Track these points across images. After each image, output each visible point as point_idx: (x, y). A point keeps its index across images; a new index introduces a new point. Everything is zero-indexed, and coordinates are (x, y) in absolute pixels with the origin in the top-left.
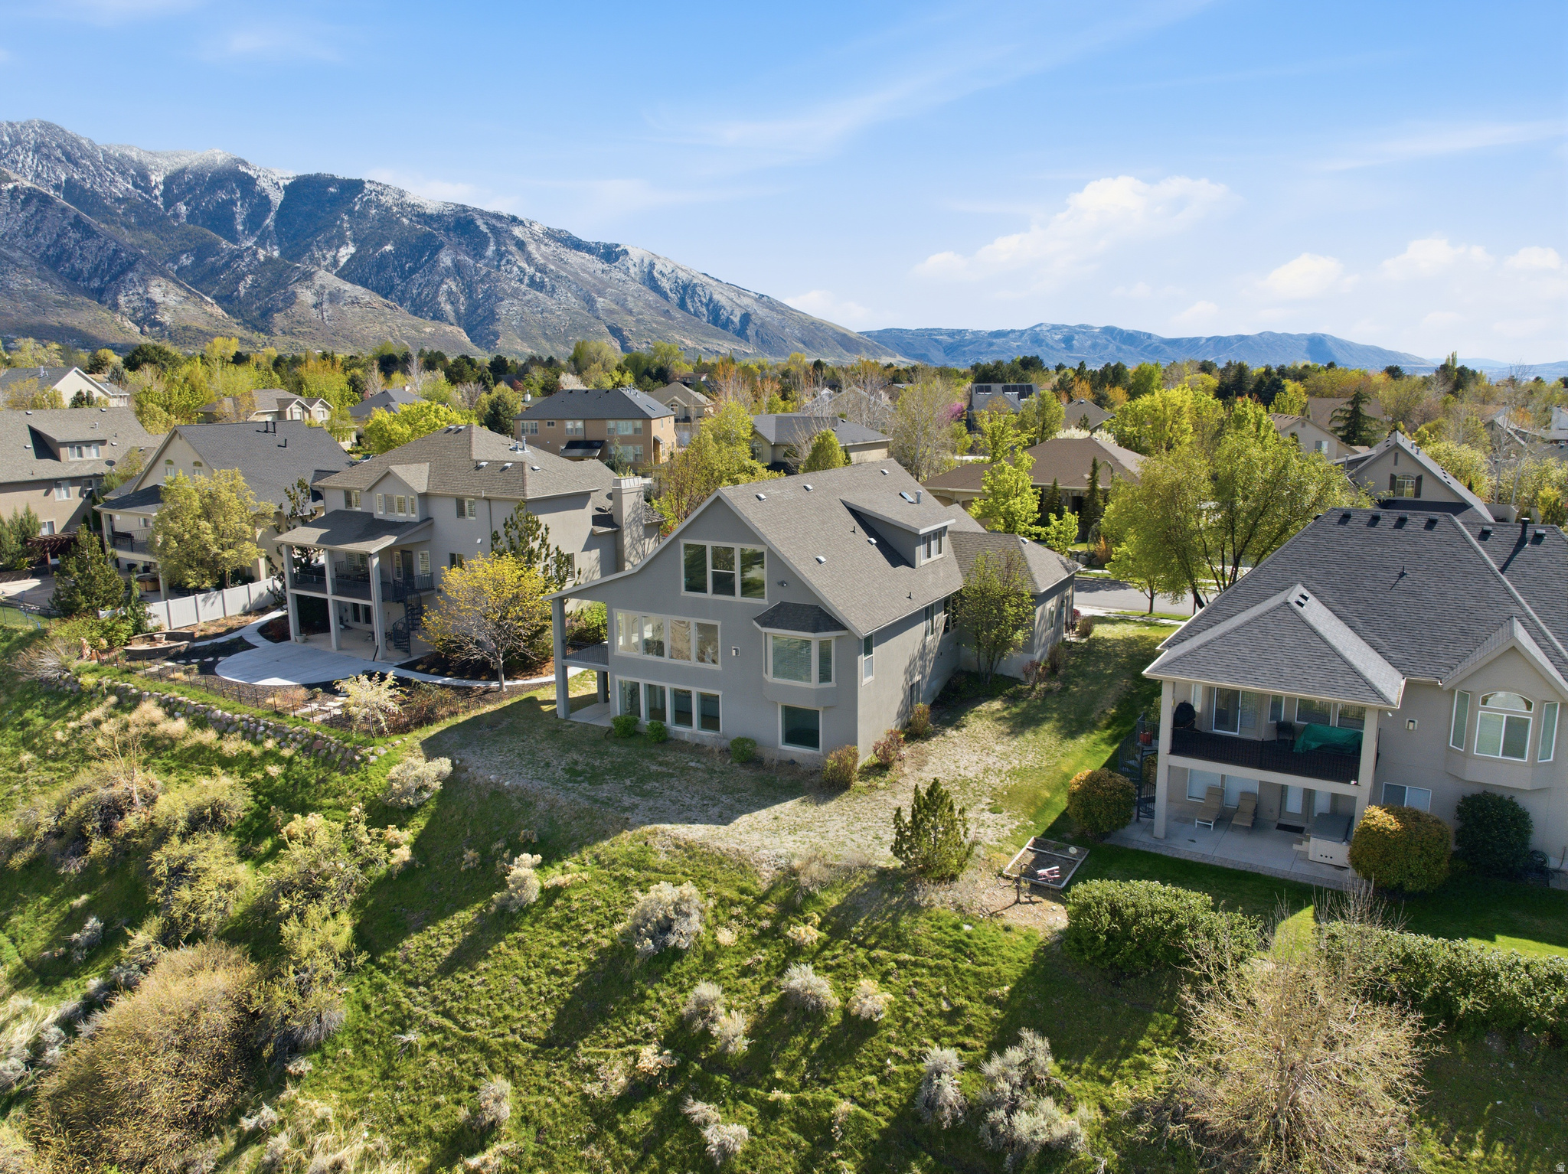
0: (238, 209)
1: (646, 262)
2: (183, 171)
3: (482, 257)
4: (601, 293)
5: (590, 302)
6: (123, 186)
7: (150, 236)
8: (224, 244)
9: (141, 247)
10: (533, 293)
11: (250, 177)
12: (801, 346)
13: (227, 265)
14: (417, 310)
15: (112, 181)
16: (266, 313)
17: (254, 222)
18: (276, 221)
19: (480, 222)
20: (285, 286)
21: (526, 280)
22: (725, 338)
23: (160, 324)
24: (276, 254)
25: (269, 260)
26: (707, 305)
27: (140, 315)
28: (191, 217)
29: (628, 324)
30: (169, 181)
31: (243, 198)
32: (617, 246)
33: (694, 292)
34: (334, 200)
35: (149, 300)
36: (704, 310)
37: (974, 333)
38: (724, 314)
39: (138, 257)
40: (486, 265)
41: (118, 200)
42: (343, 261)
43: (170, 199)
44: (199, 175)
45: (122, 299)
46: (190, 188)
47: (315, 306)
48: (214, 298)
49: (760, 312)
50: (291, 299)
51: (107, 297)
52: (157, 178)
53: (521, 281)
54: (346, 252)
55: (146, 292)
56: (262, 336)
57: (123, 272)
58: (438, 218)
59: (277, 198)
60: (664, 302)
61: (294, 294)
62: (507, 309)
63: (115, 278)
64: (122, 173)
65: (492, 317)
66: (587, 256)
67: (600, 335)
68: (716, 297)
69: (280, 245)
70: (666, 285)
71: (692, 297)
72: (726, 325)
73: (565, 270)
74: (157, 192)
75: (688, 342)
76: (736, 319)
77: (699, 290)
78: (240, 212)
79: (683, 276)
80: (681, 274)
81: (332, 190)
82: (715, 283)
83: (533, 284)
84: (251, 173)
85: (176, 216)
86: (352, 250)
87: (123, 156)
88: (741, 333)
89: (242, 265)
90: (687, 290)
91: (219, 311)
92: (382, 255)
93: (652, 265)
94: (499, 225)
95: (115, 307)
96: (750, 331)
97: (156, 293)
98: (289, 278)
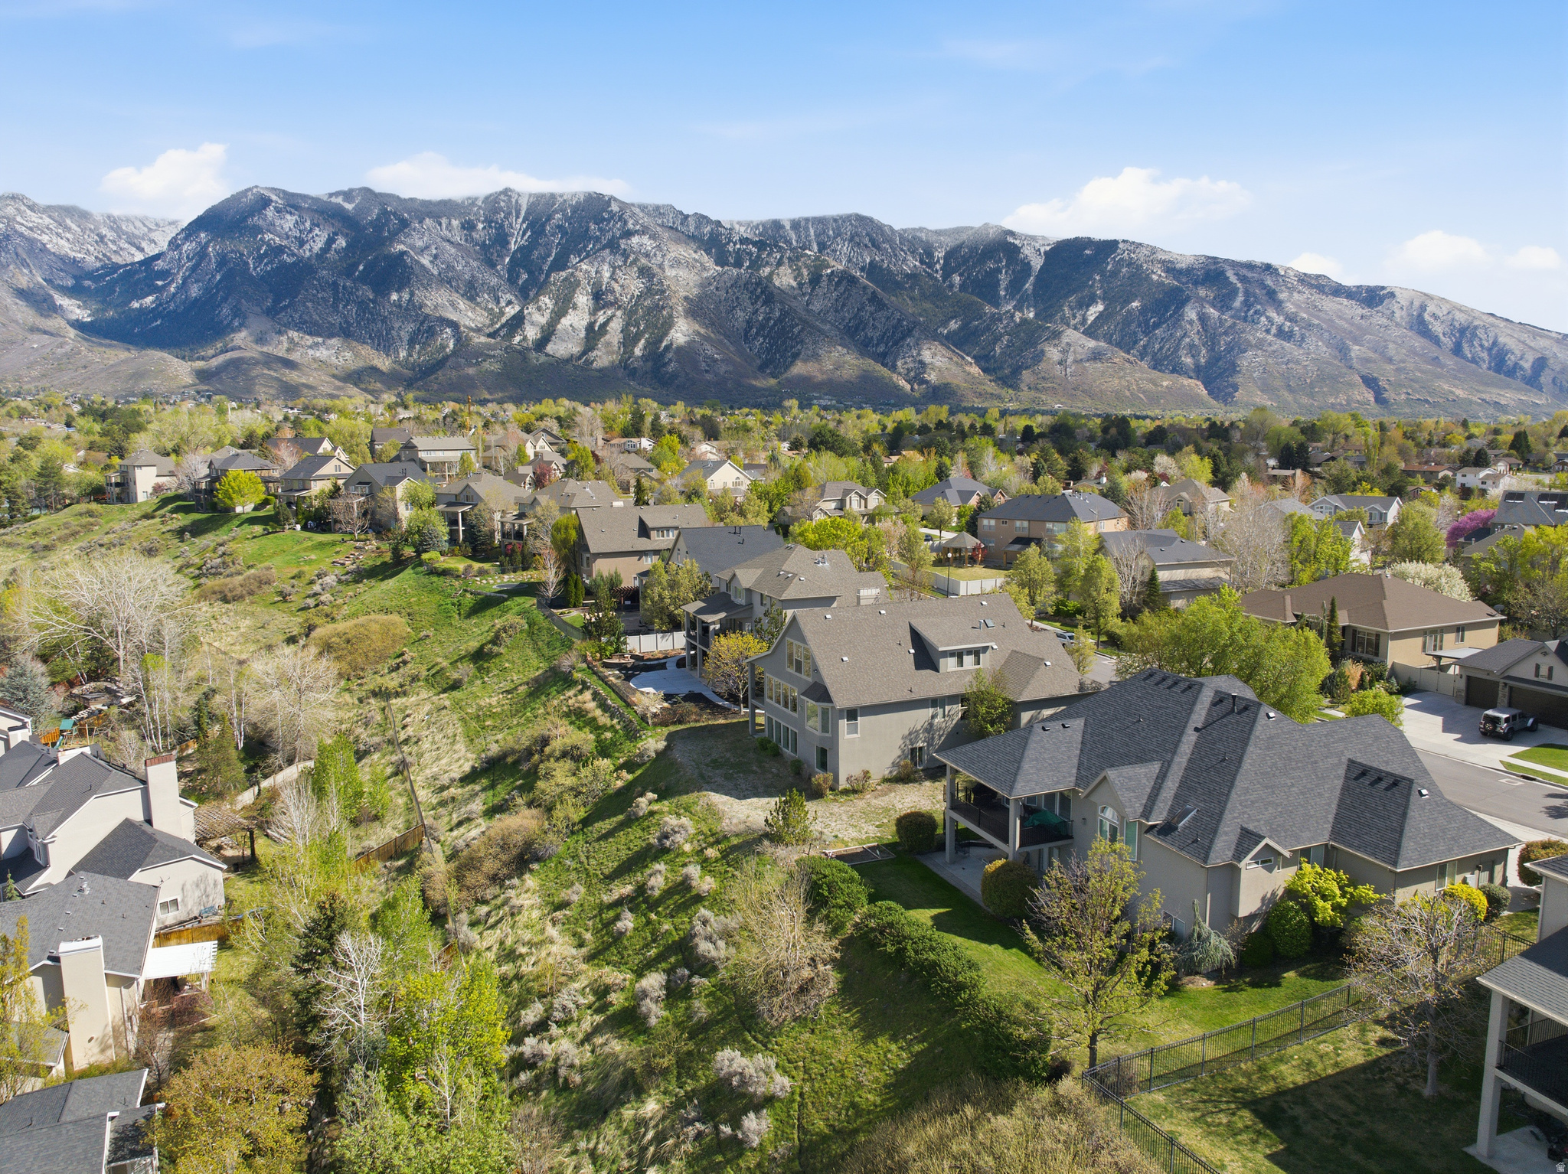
0: (1002, 276)
1: (1417, 304)
2: (960, 246)
3: (1229, 308)
4: (1356, 341)
5: (1343, 351)
6: (912, 263)
7: (927, 305)
8: (987, 309)
9: (920, 315)
10: (1280, 343)
11: (1015, 246)
13: (988, 328)
14: (1157, 365)
15: (905, 260)
16: (1016, 371)
17: (1015, 286)
18: (1035, 285)
19: (1230, 274)
20: (1034, 344)
21: (1274, 330)
22: (1508, 387)
23: (927, 382)
24: (1031, 315)
25: (1024, 321)
26: (1489, 350)
27: (912, 374)
28: (963, 287)
29: (1385, 374)
30: (949, 255)
31: (1007, 266)
32: (1383, 288)
33: (1474, 335)
34: (1089, 261)
35: (921, 362)
36: (1485, 355)
38: (1511, 359)
39: (916, 324)
40: (1232, 317)
41: (907, 275)
42: (1091, 319)
43: (947, 273)
44: (973, 249)
45: (899, 363)
46: (965, 260)
47: (1060, 363)
48: (974, 357)
50: (1039, 357)
51: (888, 360)
52: (939, 254)
53: (1268, 331)
54: (1094, 311)
55: (919, 354)
56: (1010, 391)
57: (903, 338)
58: (1188, 271)
59: (1037, 263)
60: (1434, 348)
61: (1043, 352)
62: (1249, 361)
63: (896, 343)
64: (912, 253)
65: (1233, 369)
66: (1345, 302)
67: (1351, 385)
68: (1502, 340)
69: (1035, 307)
70: (1438, 328)
71: (1471, 341)
72: (1512, 371)
73: (1318, 318)
74: (938, 267)
75: (1460, 393)
76: (1527, 365)
77: (1480, 333)
78: (1004, 279)
79: (1461, 318)
80: (1458, 316)
81: (1088, 252)
82: (1502, 324)
83: (1281, 334)
84: (1017, 242)
85: (951, 286)
86: (1100, 307)
87: (914, 237)
88: (1532, 381)
89: (1000, 328)
90: (1464, 334)
91: (975, 370)
92: (1128, 312)
93: (1423, 308)
94: (1250, 275)
95: (893, 368)
96: (1545, 378)
97: (927, 355)
98: (1040, 337)
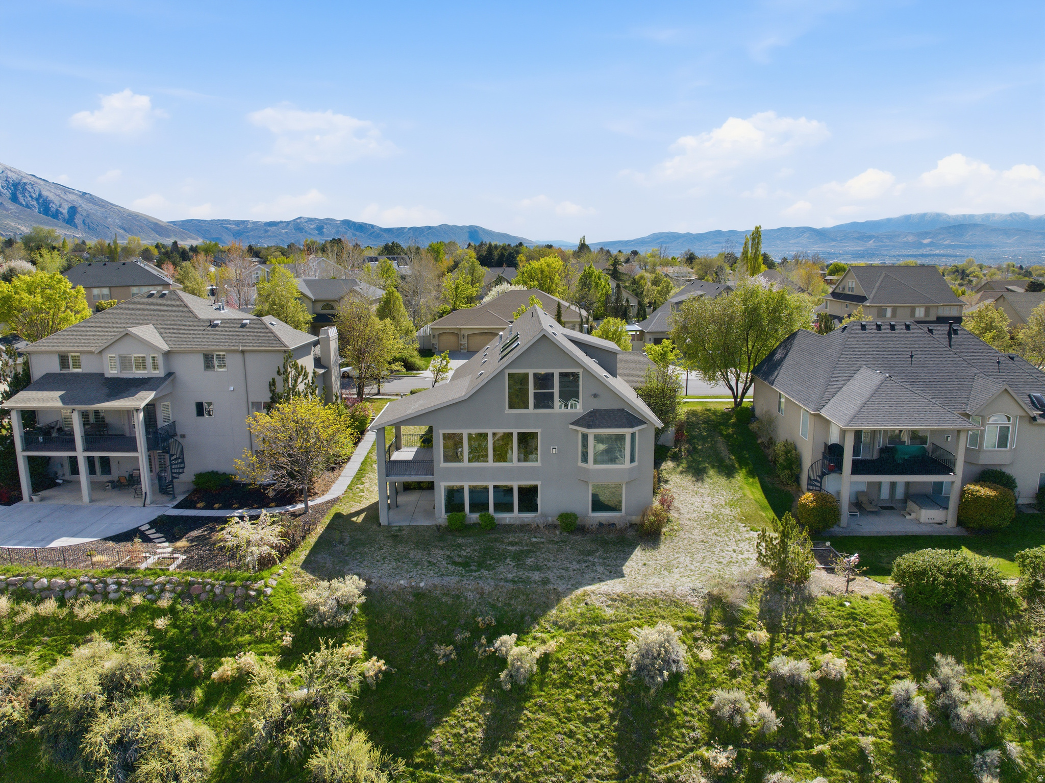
12: (121, 231)
22: (56, 225)
37: (254, 223)
38: (53, 207)
49: (85, 207)
68: (45, 193)
72: (56, 215)
76: (65, 211)
82: (42, 182)
96: (78, 220)
